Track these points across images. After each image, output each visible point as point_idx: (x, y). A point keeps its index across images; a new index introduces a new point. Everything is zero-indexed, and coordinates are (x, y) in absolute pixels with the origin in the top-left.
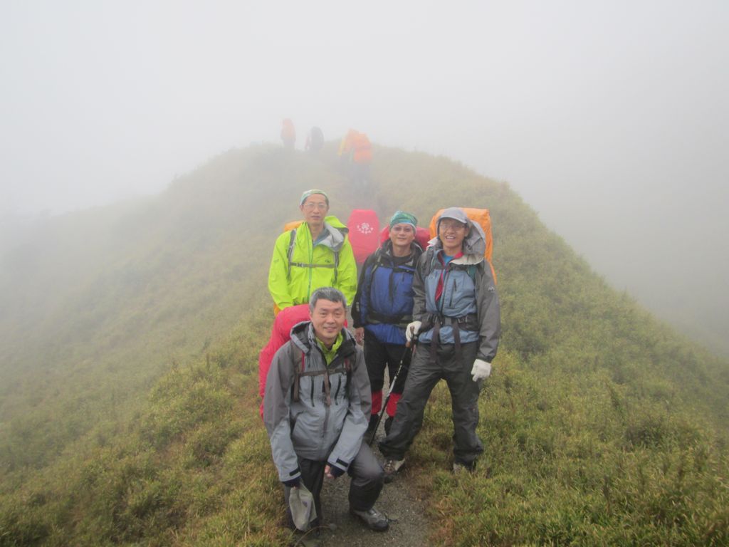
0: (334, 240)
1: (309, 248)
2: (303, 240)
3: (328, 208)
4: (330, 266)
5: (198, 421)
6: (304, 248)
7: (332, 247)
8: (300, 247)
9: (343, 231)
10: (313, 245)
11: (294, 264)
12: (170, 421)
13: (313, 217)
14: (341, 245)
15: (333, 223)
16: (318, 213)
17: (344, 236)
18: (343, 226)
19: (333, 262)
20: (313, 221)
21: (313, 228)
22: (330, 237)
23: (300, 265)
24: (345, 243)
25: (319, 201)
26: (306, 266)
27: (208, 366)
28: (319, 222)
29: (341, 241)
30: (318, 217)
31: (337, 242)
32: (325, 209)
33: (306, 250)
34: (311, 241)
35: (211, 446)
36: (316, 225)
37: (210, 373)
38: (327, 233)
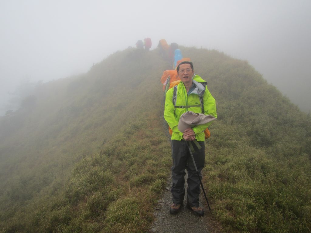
0: (199, 90)
1: (185, 96)
2: (182, 92)
3: (193, 71)
4: (198, 106)
5: (93, 189)
6: (183, 96)
7: (199, 94)
8: (180, 96)
9: (204, 84)
10: (188, 95)
11: (178, 107)
12: (79, 188)
13: (184, 77)
14: (204, 92)
15: (198, 80)
16: (187, 75)
17: (205, 87)
18: (203, 81)
19: (199, 103)
20: (185, 80)
21: (186, 84)
22: (196, 89)
23: (181, 107)
24: (206, 91)
25: (186, 67)
26: (184, 107)
27: (101, 157)
28: (188, 80)
29: (203, 89)
30: (188, 77)
31: (201, 90)
32: (191, 72)
33: (184, 98)
34: (186, 92)
35: (100, 205)
36: (187, 82)
37: (102, 161)
38: (194, 86)
